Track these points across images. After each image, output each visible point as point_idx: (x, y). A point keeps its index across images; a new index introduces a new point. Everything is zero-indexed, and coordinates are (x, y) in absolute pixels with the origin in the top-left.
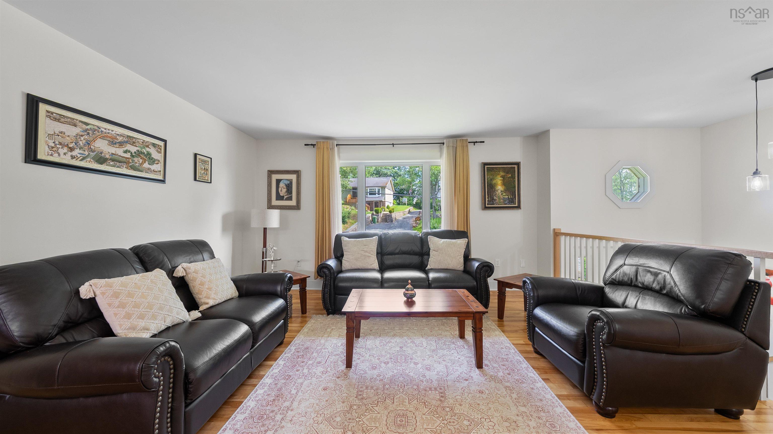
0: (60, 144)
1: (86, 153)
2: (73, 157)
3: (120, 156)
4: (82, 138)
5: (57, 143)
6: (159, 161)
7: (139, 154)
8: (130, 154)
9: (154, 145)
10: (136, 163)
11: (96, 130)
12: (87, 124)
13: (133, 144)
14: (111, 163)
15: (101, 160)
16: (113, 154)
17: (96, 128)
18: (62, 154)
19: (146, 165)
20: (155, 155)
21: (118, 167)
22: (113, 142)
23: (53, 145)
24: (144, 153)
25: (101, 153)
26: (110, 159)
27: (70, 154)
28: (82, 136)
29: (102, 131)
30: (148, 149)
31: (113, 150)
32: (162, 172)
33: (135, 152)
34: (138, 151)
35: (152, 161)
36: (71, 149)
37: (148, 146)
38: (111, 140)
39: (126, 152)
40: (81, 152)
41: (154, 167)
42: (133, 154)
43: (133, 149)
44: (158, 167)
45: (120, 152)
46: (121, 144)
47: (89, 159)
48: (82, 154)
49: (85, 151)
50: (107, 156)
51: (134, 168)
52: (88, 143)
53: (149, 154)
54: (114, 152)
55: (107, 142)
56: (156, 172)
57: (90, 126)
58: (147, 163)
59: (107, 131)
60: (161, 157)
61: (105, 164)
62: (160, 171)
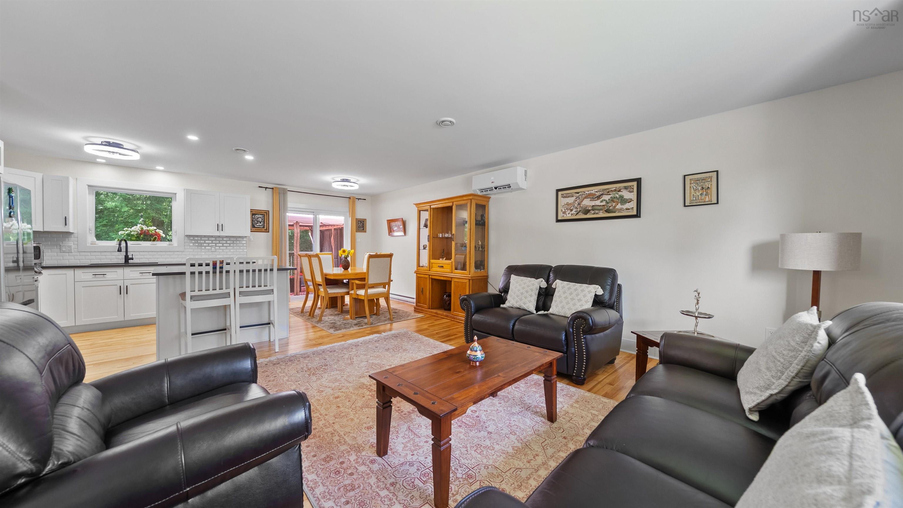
0: (567, 209)
1: (579, 210)
2: (572, 214)
3: (598, 206)
4: (576, 202)
5: (566, 209)
6: (631, 199)
7: (612, 200)
8: (605, 202)
9: (625, 188)
10: (610, 207)
11: (583, 194)
12: (578, 193)
13: (608, 193)
14: (592, 212)
15: (587, 212)
16: (593, 206)
17: (583, 193)
18: (567, 214)
19: (619, 206)
20: (626, 195)
21: (597, 213)
22: (593, 197)
23: (564, 210)
24: (616, 197)
25: (586, 208)
26: (592, 210)
27: (571, 213)
28: (576, 201)
29: (586, 194)
30: (620, 193)
31: (593, 203)
32: (635, 209)
33: (609, 199)
34: (612, 197)
35: (624, 201)
36: (572, 210)
37: (620, 191)
38: (592, 197)
39: (602, 202)
40: (576, 210)
41: (627, 206)
42: (608, 201)
43: (607, 198)
44: (633, 204)
45: (598, 203)
46: (599, 197)
47: (579, 214)
49: (577, 209)
50: (590, 208)
51: (608, 211)
52: (579, 204)
53: (621, 197)
54: (594, 204)
55: (589, 199)
56: (629, 209)
57: (580, 193)
58: (619, 204)
59: (590, 192)
60: (633, 196)
61: (589, 214)
62: (633, 208)
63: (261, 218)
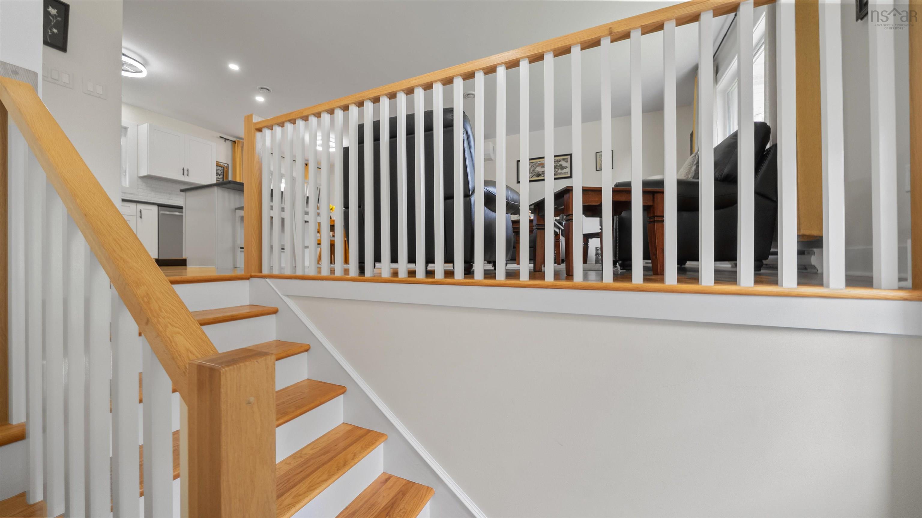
1: (533, 174)
4: (531, 169)
6: (567, 167)
9: (563, 159)
14: (542, 175)
15: (539, 175)
17: (536, 163)
20: (564, 164)
24: (558, 166)
25: (538, 172)
28: (531, 168)
29: (538, 163)
30: (560, 163)
31: (543, 170)
35: (562, 168)
37: (560, 161)
38: (542, 165)
40: (531, 174)
41: (565, 171)
44: (568, 170)
47: (534, 177)
48: (531, 175)
49: (532, 174)
50: (541, 173)
52: (533, 170)
53: (561, 165)
55: (540, 167)
56: (565, 173)
57: (534, 163)
58: (560, 170)
59: (540, 162)
60: (568, 164)
61: (540, 177)
62: (568, 172)
63: (220, 170)
